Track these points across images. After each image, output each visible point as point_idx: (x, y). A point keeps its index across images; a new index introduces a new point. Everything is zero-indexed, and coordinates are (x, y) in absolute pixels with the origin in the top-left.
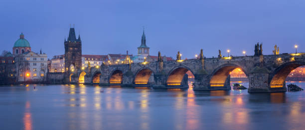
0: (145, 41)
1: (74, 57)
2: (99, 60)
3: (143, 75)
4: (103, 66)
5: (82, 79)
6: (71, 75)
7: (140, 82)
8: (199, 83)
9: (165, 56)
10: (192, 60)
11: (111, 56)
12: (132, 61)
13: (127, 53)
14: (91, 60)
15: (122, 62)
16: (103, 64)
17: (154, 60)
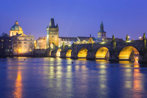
0: (103, 27)
1: (53, 38)
2: (70, 41)
3: (101, 51)
4: (73, 45)
5: (58, 54)
6: (51, 51)
7: (100, 56)
8: (143, 57)
9: (117, 38)
10: (137, 40)
11: (79, 37)
12: (94, 42)
13: (90, 36)
14: (65, 40)
15: (87, 42)
16: (73, 43)
17: (109, 41)
